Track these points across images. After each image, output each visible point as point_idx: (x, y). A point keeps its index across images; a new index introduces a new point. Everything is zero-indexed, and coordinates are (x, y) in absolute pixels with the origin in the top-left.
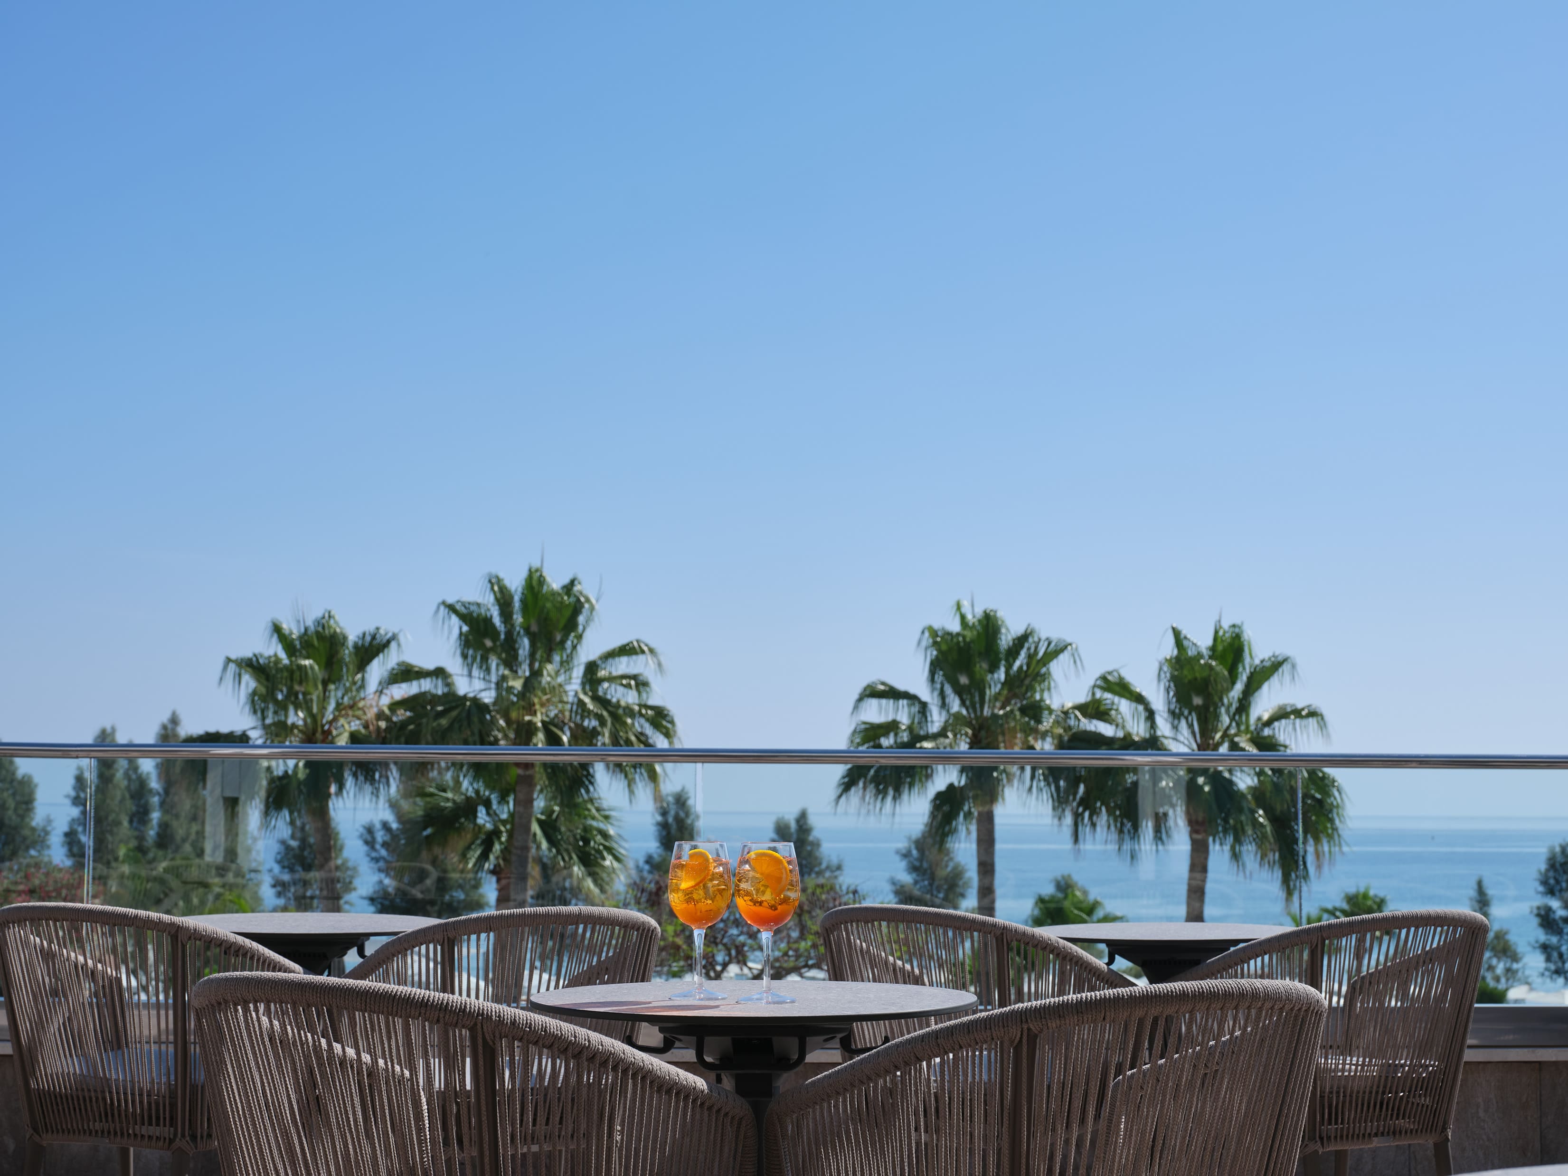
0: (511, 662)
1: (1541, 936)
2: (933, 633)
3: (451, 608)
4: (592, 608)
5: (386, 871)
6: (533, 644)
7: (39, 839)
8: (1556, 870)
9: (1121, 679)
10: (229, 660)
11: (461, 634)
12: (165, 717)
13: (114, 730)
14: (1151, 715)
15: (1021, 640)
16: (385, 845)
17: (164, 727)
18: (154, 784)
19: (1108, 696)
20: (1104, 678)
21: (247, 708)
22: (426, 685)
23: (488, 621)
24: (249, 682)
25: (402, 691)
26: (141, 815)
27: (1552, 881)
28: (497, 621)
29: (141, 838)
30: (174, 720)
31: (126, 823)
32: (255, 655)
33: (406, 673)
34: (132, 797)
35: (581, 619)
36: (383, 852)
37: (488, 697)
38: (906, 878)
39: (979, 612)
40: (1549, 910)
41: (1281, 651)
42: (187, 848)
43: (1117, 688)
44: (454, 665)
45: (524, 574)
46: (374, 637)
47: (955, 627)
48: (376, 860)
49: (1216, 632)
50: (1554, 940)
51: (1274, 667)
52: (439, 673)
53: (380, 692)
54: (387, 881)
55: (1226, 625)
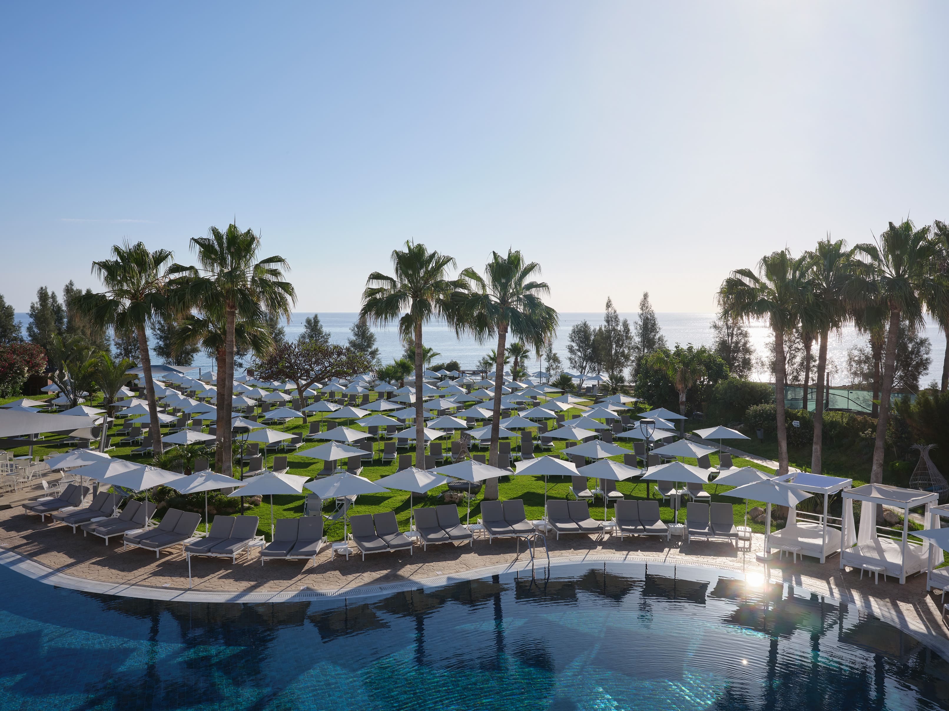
0: (223, 264)
1: (569, 355)
2: (397, 253)
3: (196, 241)
4: (258, 242)
5: (161, 338)
6: (232, 257)
7: (17, 328)
8: (575, 334)
9: (473, 271)
10: (95, 263)
11: (200, 252)
12: (67, 282)
13: (46, 288)
14: (484, 286)
15: (433, 256)
16: (159, 329)
17: (67, 286)
18: (64, 308)
19: (467, 278)
20: (466, 270)
21: (105, 283)
22: (185, 274)
23: (213, 246)
24: (104, 273)
25: (174, 276)
26: (59, 320)
27: (573, 337)
28: (217, 247)
29: (59, 329)
30: (71, 284)
31: (53, 324)
32: (107, 261)
33: (176, 268)
34: (55, 314)
35: (254, 246)
36: (158, 332)
37: (213, 279)
38: (353, 338)
39: (415, 244)
40: (572, 346)
41: (535, 261)
42: (79, 332)
43: (471, 275)
44: (199, 265)
45: (228, 227)
46: (161, 253)
47: (406, 251)
48: (156, 335)
49: (509, 254)
50: (573, 356)
51: (531, 268)
52: (191, 268)
53: (165, 276)
54: (161, 343)
55: (513, 251)
